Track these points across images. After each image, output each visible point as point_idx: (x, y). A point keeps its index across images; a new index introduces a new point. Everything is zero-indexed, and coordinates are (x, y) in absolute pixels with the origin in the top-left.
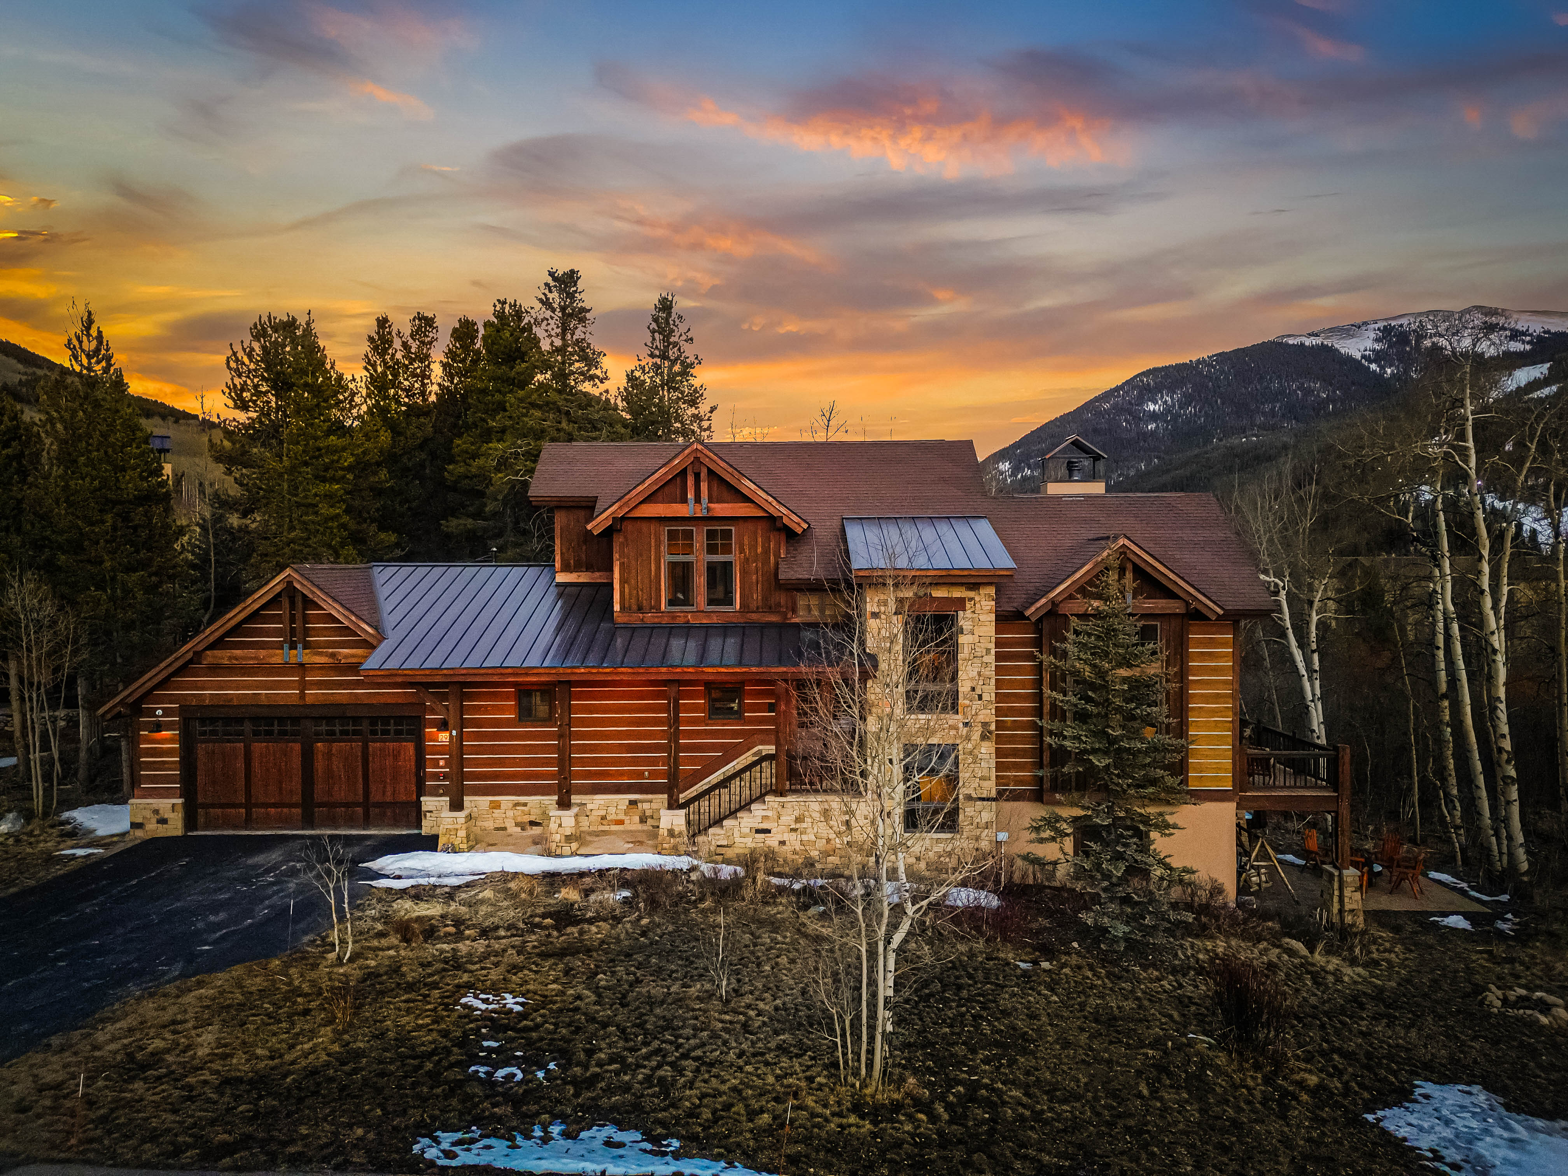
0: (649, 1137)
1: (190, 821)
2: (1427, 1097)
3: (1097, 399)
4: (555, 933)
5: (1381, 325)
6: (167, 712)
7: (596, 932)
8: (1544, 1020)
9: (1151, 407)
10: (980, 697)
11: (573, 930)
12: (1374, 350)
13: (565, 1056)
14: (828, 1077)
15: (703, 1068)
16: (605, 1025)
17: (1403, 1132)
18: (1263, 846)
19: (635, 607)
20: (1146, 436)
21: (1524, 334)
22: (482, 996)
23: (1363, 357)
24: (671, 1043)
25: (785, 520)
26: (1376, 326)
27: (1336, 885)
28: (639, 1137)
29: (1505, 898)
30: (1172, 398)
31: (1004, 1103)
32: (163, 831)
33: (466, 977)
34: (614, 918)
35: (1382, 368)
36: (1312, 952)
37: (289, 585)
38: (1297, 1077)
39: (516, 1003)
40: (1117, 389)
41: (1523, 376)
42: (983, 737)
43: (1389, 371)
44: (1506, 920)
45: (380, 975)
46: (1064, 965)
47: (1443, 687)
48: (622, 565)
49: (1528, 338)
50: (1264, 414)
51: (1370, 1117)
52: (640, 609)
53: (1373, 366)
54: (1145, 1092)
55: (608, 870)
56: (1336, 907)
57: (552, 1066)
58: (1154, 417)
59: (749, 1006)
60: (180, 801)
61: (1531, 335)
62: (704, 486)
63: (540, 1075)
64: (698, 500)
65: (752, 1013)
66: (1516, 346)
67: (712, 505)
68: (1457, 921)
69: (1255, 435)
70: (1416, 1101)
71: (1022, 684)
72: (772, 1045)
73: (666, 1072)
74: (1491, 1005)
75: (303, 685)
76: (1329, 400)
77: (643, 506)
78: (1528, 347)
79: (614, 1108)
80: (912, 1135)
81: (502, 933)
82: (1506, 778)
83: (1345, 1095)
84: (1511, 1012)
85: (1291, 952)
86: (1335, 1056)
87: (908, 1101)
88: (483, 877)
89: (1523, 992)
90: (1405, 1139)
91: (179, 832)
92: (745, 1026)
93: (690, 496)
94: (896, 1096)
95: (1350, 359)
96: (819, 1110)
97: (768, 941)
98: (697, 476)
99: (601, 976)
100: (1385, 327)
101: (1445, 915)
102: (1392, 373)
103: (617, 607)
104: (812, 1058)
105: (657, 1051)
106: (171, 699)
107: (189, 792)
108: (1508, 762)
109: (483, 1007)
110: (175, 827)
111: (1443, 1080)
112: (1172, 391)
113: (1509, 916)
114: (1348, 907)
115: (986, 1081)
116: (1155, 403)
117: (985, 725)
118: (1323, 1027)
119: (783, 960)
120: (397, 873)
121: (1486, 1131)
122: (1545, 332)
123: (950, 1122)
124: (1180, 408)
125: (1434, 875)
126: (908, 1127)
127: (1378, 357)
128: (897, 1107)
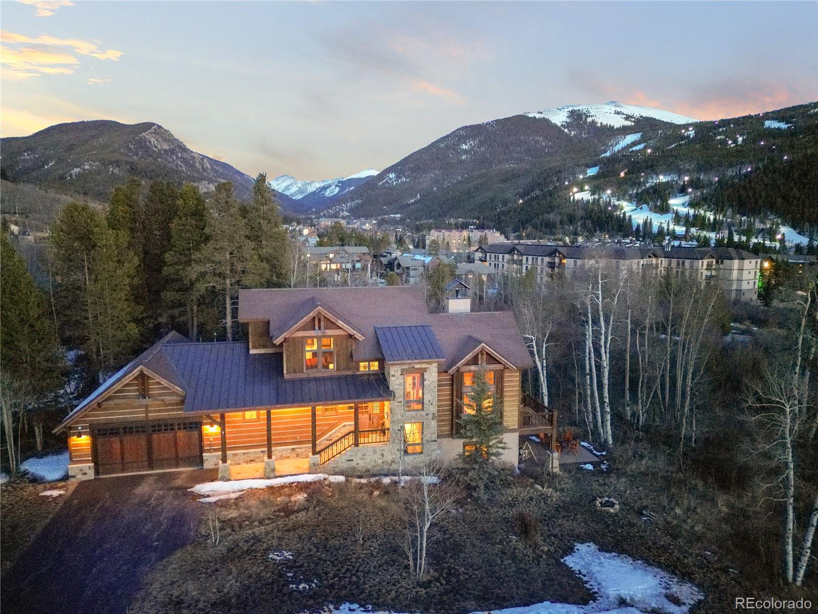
0: (361, 606)
1: (97, 472)
2: (578, 550)
3: (437, 142)
4: (287, 519)
5: (570, 109)
6: (83, 428)
7: (302, 516)
8: (612, 511)
9: (464, 147)
10: (432, 404)
11: (293, 517)
12: (566, 122)
13: (318, 576)
14: (406, 573)
15: (366, 575)
16: (325, 561)
17: (571, 565)
18: (527, 445)
19: (292, 371)
20: (461, 162)
21: (632, 117)
22: (276, 554)
23: (562, 125)
24: (350, 566)
25: (356, 336)
26: (568, 110)
27: (551, 459)
28: (358, 606)
29: (604, 453)
30: (474, 142)
31: (460, 574)
32: (85, 478)
33: (265, 546)
34: (305, 509)
35: (570, 131)
36: (543, 488)
37: (142, 372)
38: (541, 548)
39: (289, 555)
40: (448, 136)
41: (630, 138)
42: (433, 419)
43: (573, 133)
44: (604, 464)
45: (233, 549)
46: (467, 510)
47: (588, 371)
48: (287, 354)
49: (633, 120)
50: (517, 152)
51: (562, 560)
52: (295, 372)
53: (566, 130)
54: (499, 563)
55: (292, 483)
56: (550, 466)
57: (315, 581)
58: (465, 151)
59: (370, 546)
60: (93, 464)
61: (634, 118)
62: (322, 323)
63: (314, 585)
64: (320, 328)
65: (372, 549)
66: (628, 123)
67: (326, 331)
68: (589, 467)
69: (512, 164)
70: (575, 552)
71: (446, 396)
72: (383, 561)
73: (354, 579)
74: (597, 506)
75: (147, 412)
76: (546, 146)
77: (297, 332)
78: (633, 124)
79: (345, 596)
80: (437, 591)
81: (267, 522)
82: (606, 412)
83: (555, 553)
84: (603, 508)
85: (537, 490)
86: (552, 538)
87: (433, 579)
88: (244, 492)
89: (607, 499)
90: (572, 568)
91: (93, 477)
92: (372, 555)
93: (317, 328)
94: (429, 578)
95: (556, 126)
96: (408, 587)
97: (364, 512)
98: (319, 320)
99: (313, 538)
100: (572, 110)
101: (585, 464)
102: (574, 135)
103: (285, 372)
104: (398, 566)
105: (347, 570)
106: (85, 422)
107: (95, 460)
108: (607, 406)
109: (279, 558)
110: (91, 475)
111: (583, 542)
112: (474, 139)
113: (605, 462)
114: (554, 466)
115: (453, 566)
116: (466, 144)
117: (434, 414)
118: (548, 525)
119: (372, 521)
120: (207, 493)
121: (593, 561)
122: (640, 117)
123: (446, 584)
124: (478, 148)
125: (583, 443)
126: (435, 589)
127: (568, 125)
128: (430, 582)
